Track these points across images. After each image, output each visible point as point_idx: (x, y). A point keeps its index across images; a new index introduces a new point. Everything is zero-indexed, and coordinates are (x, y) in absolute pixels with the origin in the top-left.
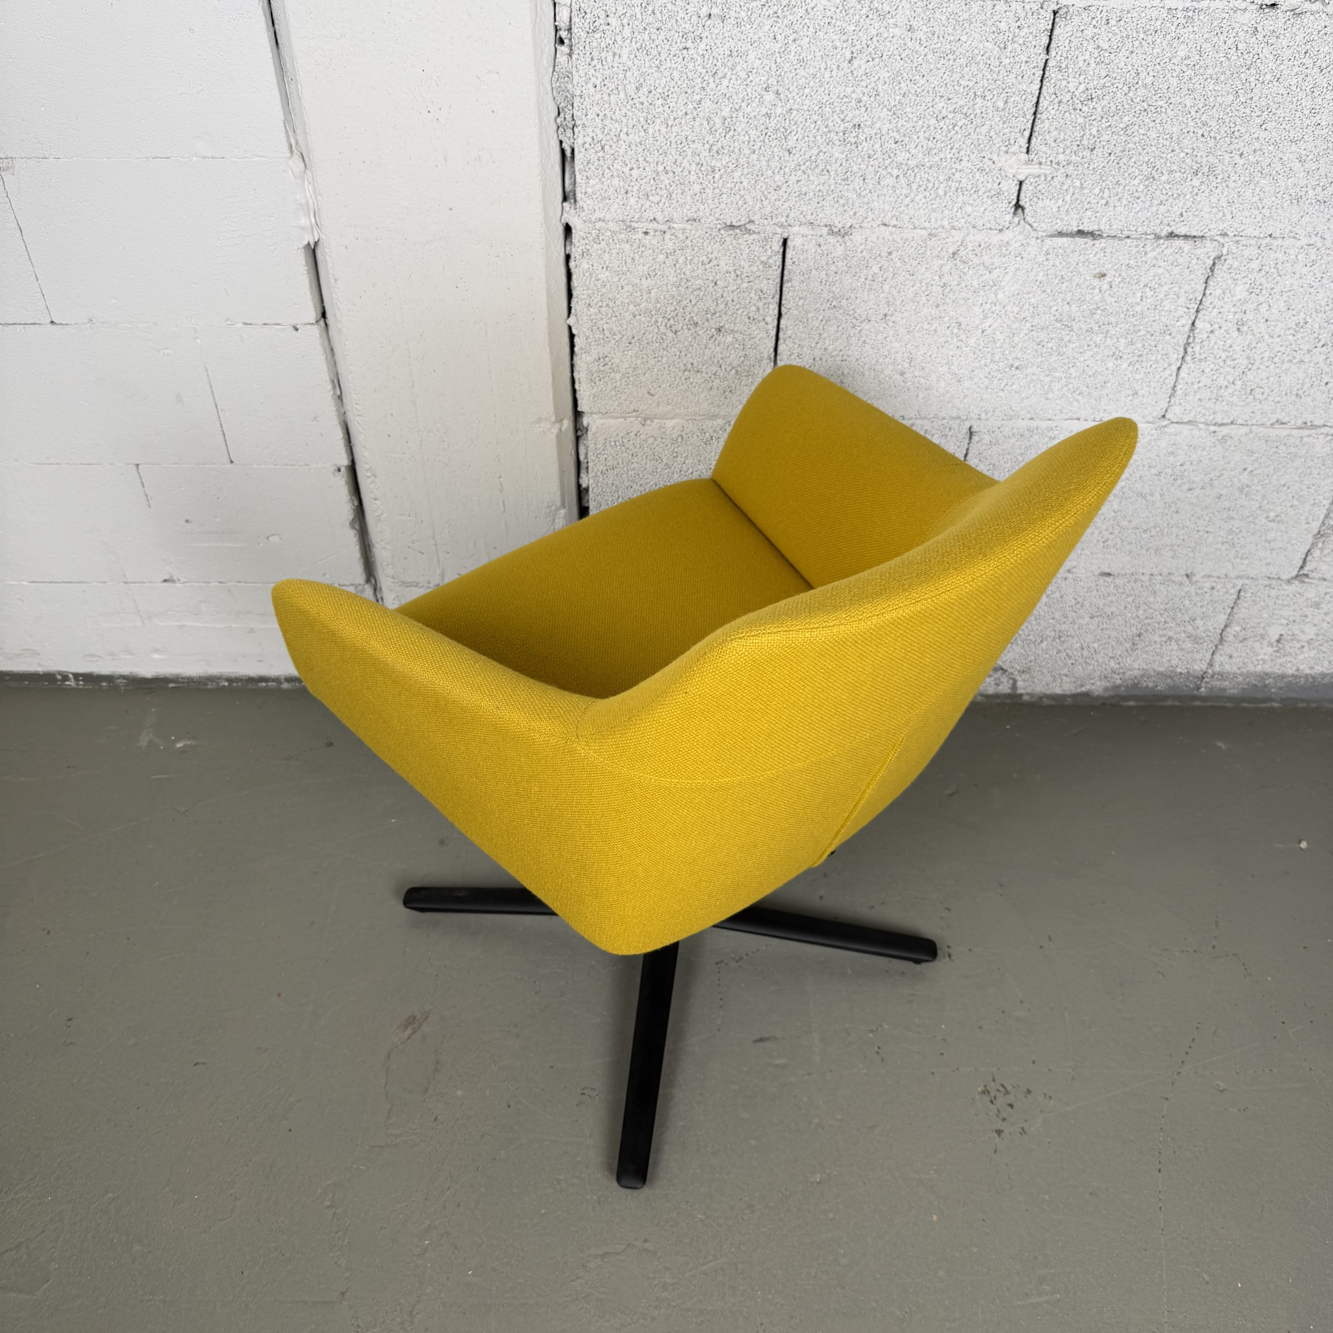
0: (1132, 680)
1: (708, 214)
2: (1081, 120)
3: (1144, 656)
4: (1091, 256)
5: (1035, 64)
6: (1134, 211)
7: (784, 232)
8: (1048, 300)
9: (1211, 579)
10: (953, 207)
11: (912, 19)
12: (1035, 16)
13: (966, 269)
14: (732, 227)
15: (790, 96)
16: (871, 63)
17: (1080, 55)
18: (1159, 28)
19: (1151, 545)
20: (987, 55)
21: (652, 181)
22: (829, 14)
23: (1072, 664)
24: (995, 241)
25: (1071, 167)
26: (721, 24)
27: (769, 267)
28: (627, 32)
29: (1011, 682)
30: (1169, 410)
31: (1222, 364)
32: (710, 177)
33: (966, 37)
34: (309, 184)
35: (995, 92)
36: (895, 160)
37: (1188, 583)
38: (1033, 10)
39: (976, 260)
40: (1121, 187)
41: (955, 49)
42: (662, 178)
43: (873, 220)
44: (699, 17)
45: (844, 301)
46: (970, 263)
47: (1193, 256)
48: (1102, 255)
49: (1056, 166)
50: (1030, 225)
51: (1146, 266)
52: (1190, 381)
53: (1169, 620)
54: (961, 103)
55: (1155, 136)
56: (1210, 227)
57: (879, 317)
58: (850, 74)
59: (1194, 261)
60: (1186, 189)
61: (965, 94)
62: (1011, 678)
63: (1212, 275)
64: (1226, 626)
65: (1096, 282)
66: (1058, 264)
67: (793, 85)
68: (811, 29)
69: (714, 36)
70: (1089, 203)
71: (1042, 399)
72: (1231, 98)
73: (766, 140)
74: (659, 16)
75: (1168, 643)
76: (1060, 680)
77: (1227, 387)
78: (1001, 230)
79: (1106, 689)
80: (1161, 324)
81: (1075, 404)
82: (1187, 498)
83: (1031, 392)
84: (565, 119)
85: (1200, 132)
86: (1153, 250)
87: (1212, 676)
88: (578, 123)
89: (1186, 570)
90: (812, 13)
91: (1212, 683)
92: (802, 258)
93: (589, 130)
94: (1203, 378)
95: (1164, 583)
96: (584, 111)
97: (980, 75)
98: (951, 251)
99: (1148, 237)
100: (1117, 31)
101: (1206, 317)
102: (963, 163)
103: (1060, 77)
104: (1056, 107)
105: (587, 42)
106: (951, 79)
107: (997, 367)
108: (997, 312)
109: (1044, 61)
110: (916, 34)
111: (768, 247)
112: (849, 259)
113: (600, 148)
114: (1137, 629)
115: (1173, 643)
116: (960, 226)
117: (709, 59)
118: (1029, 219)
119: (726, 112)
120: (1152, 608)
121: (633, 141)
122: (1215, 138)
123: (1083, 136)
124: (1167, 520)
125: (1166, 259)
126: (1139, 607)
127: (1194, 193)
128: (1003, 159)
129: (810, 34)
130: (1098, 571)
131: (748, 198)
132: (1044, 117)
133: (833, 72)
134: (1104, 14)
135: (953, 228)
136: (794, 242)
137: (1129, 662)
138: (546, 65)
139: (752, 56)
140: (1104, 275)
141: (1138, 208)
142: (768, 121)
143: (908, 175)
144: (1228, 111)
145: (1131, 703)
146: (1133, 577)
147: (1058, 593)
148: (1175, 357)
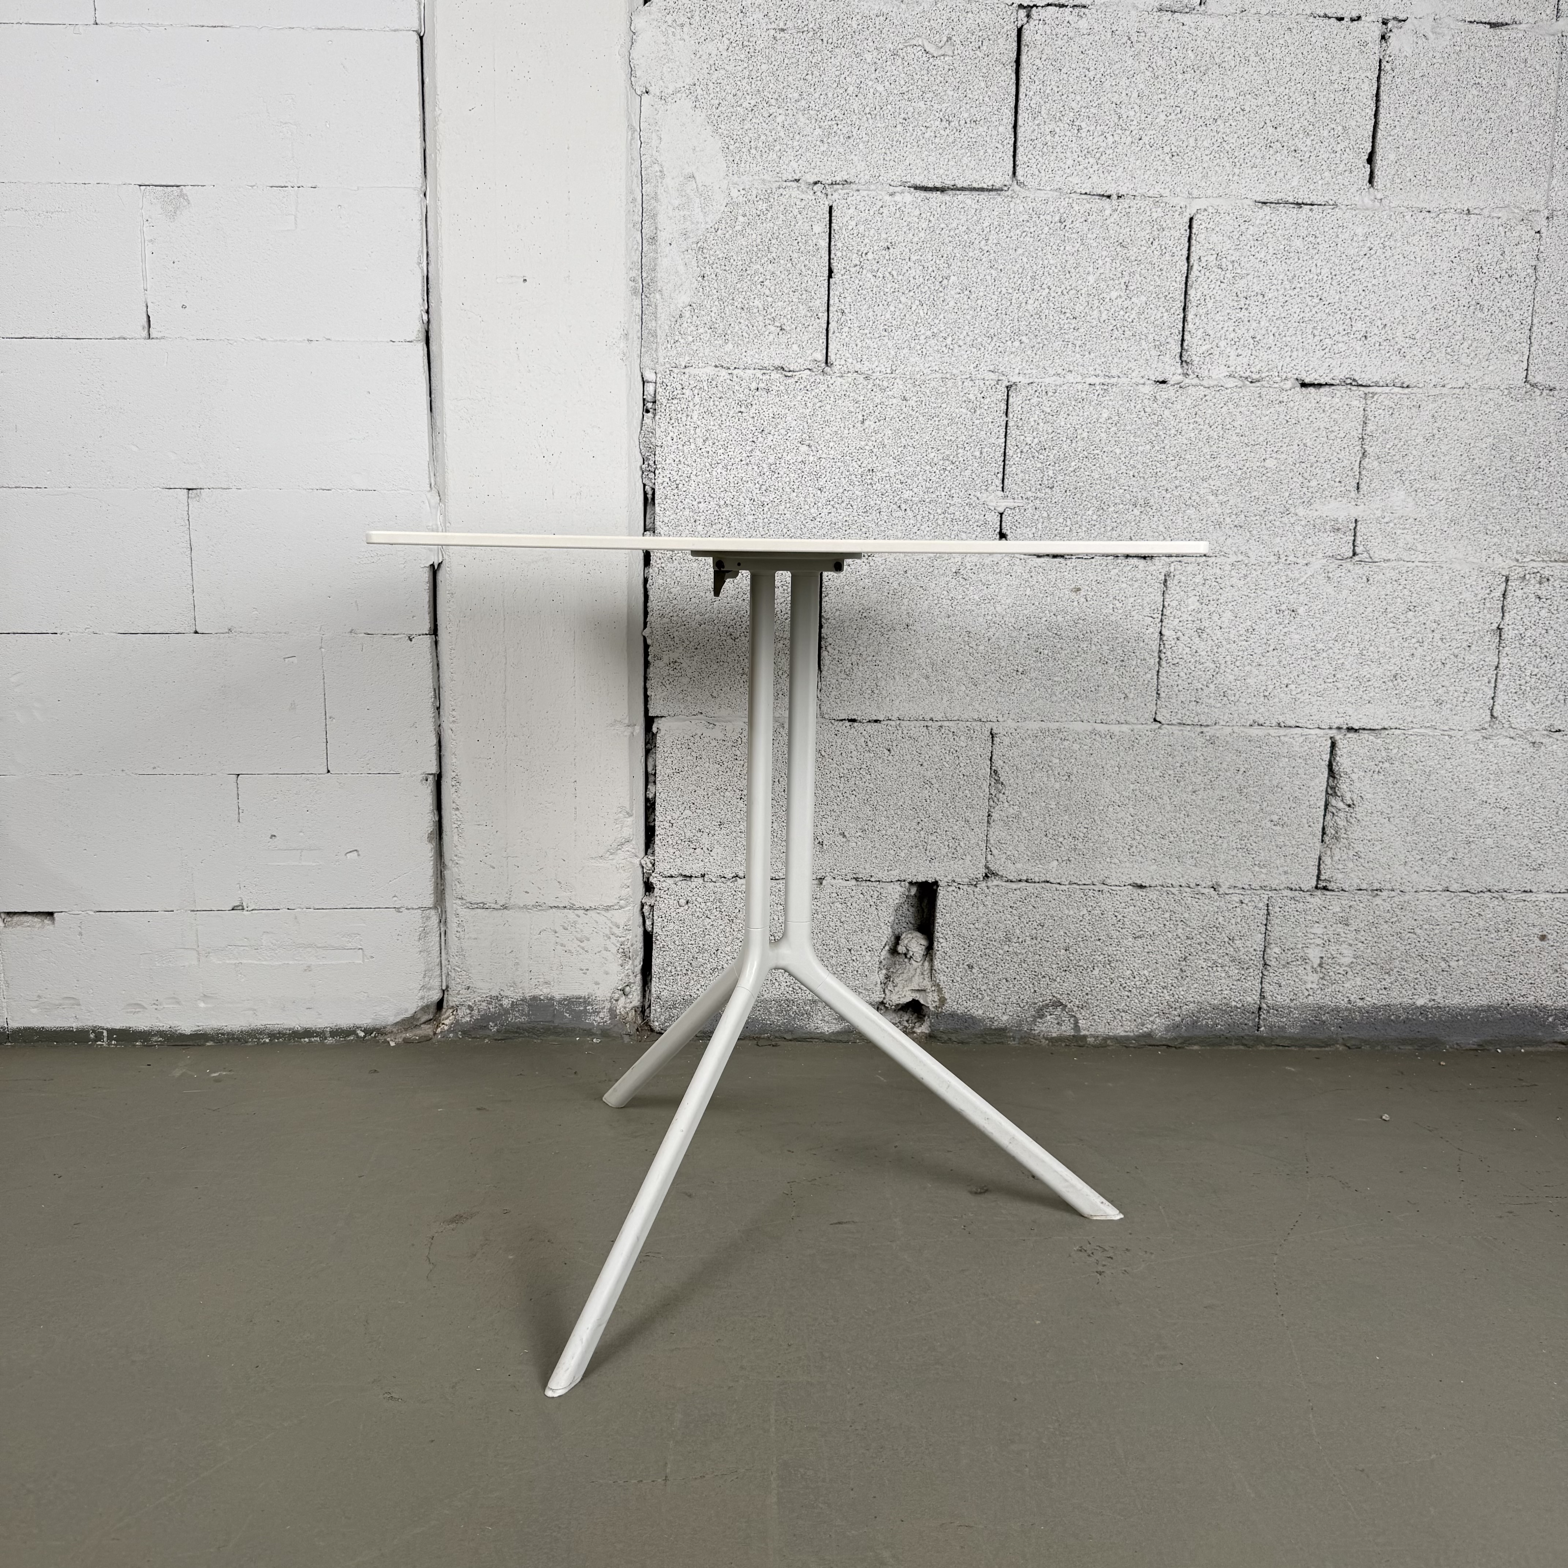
0: (1190, 1016)
2: (1039, 465)
4: (1066, 573)
5: (999, 425)
9: (1238, 891)
12: (994, 390)
13: (968, 586)
15: (819, 448)
17: (1031, 417)
18: (1085, 397)
19: (1172, 852)
20: (962, 418)
21: (715, 513)
24: (987, 562)
25: (1038, 501)
26: (766, 395)
28: (697, 400)
29: (1072, 1020)
30: (1158, 713)
31: (1193, 668)
33: (945, 404)
34: (441, 514)
35: (972, 445)
36: (902, 496)
37: (1217, 897)
38: (992, 386)
39: (974, 577)
40: (1080, 517)
41: (939, 413)
42: (723, 510)
44: (750, 390)
45: (873, 612)
46: (971, 580)
47: (1147, 573)
48: (1075, 573)
49: (1026, 501)
51: (1112, 582)
52: (1170, 684)
53: (1209, 941)
54: (948, 453)
55: (1097, 476)
57: (902, 627)
58: (863, 431)
59: (1150, 577)
61: (950, 446)
62: (1072, 1016)
63: (1167, 589)
64: (1265, 947)
65: (1073, 596)
66: (1040, 580)
67: (820, 439)
69: (761, 403)
70: (1056, 530)
71: (1048, 702)
73: (803, 481)
75: (1214, 969)
76: (1120, 1019)
77: (1202, 689)
79: (1167, 1029)
80: (1134, 632)
81: (1077, 706)
82: (1194, 800)
83: (1037, 695)
84: (649, 465)
86: (1114, 569)
87: (1268, 1011)
88: (659, 467)
89: (1212, 881)
90: (832, 387)
91: (1270, 1020)
93: (667, 473)
94: (1180, 681)
95: (1194, 896)
96: (664, 458)
99: (1108, 557)
100: (1055, 400)
101: (1170, 626)
102: (955, 499)
103: (1018, 433)
104: (1019, 455)
105: (667, 408)
106: (939, 435)
107: (1005, 672)
108: (998, 622)
109: (1005, 422)
110: (909, 402)
113: (675, 486)
114: (1181, 951)
115: (1219, 969)
117: (757, 420)
120: (1189, 926)
121: (701, 481)
122: (1143, 478)
123: (1043, 478)
124: (1181, 824)
125: (1126, 575)
126: (1177, 925)
127: (1137, 521)
128: (985, 496)
130: (1131, 882)
132: (1011, 463)
133: (850, 430)
134: (1043, 388)
138: (635, 426)
139: (789, 418)
140: (1079, 590)
142: (803, 467)
145: (1196, 1047)
146: (1165, 889)
147: (1097, 908)
148: (1153, 661)
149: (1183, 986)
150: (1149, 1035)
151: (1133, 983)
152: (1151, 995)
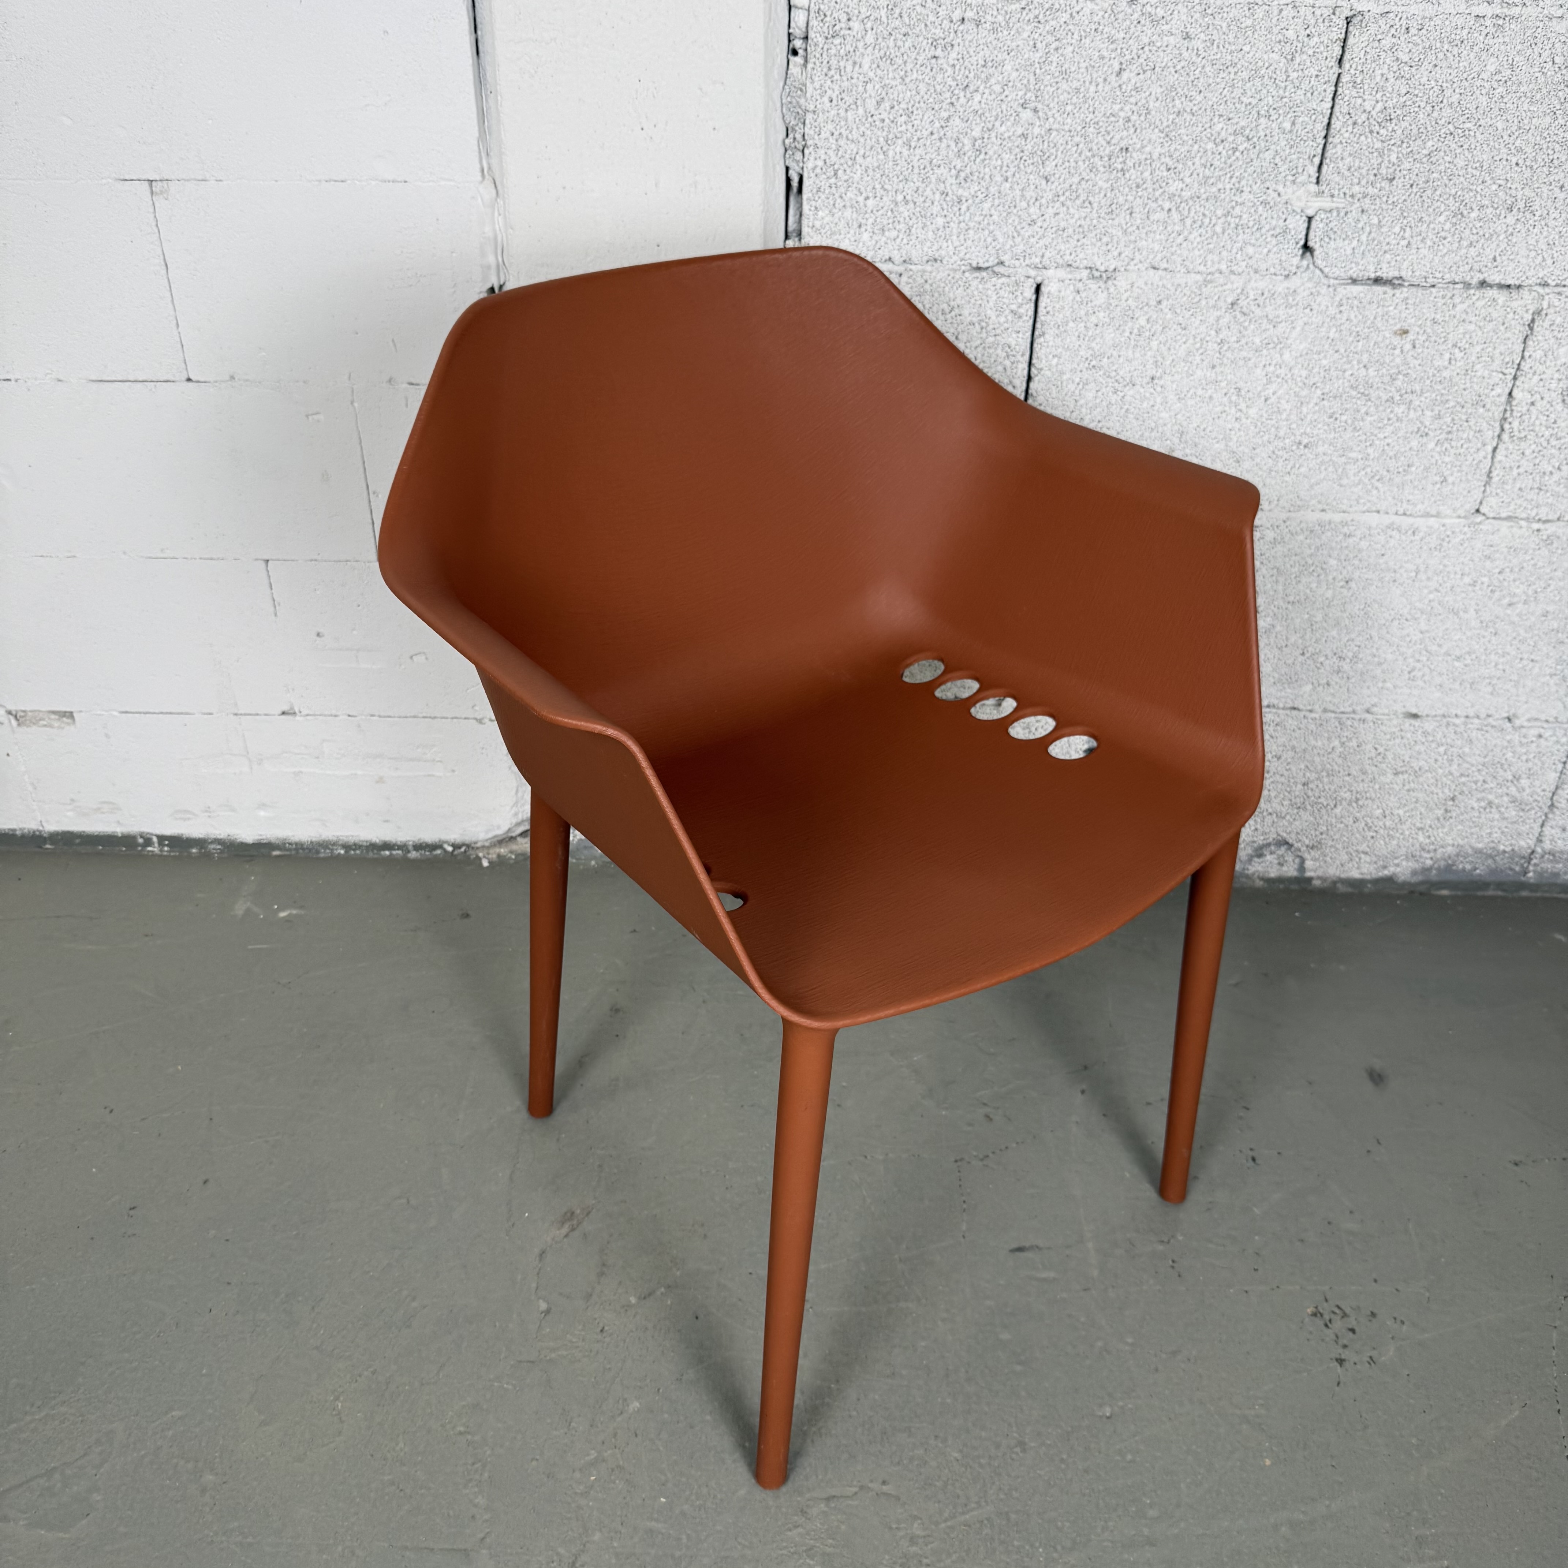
0: (1445, 860)
1: (951, 253)
2: (1378, 145)
3: (1460, 827)
4: (1391, 308)
5: (1327, 79)
6: (1439, 254)
7: (1038, 275)
8: (1342, 361)
9: (1539, 724)
10: (1232, 248)
11: (1188, 26)
12: (1327, 24)
13: (1247, 324)
14: (979, 269)
15: (1050, 114)
16: (1141, 76)
17: (1377, 68)
18: (1465, 37)
19: (1465, 677)
20: (1272, 68)
21: (889, 213)
22: (1096, 19)
23: (1372, 837)
24: (1280, 289)
25: (1367, 200)
26: (975, 30)
27: (1020, 317)
28: (870, 38)
29: (1297, 861)
30: (1484, 503)
31: (1545, 444)
32: (956, 209)
33: (1249, 46)
34: (500, 215)
35: (1281, 112)
36: (1167, 190)
37: (1510, 729)
38: (1324, 16)
39: (1258, 312)
40: (1425, 226)
41: (1237, 60)
42: (901, 209)
43: (1141, 262)
44: (952, 21)
45: (1105, 360)
46: (1252, 315)
47: (1509, 309)
48: (1404, 307)
49: (1350, 199)
50: (1321, 270)
51: (1455, 321)
52: (1507, 465)
53: (1489, 779)
54: (1243, 123)
55: (1463, 164)
56: (1529, 274)
57: (1145, 380)
58: (1118, 89)
59: (1511, 315)
60: (1499, 228)
61: (1247, 113)
62: (1298, 856)
63: (1532, 334)
64: (1557, 788)
65: (1396, 340)
66: (1352, 317)
67: (1053, 100)
68: (1076, 36)
69: (967, 43)
70: (1388, 244)
71: (1335, 486)
72: (1548, 119)
73: (1022, 166)
74: (907, 20)
75: (1488, 810)
76: (1357, 860)
77: (1551, 473)
78: (1287, 276)
79: (1414, 873)
80: (1474, 393)
81: (1375, 492)
82: (1509, 615)
83: (1322, 476)
84: (795, 139)
85: (1514, 160)
86: (1462, 302)
87: (1542, 857)
88: (809, 143)
89: (1508, 712)
90: (1077, 17)
91: (1543, 865)
92: (1057, 306)
93: (821, 152)
94: (1524, 462)
95: (1482, 730)
96: (817, 130)
97: (1265, 91)
98: (1230, 300)
99: (1456, 286)
100: (1419, 41)
101: (1526, 386)
102: (1245, 195)
103: (1354, 94)
104: (1350, 128)
105: (825, 49)
106: (1233, 95)
107: (1282, 444)
108: (1283, 375)
109: (1336, 75)
110: (1193, 42)
111: (1018, 293)
112: (1111, 308)
113: (832, 173)
114: (1450, 790)
115: (1494, 810)
116: (1240, 270)
117: (960, 70)
118: (1319, 262)
119: (976, 133)
120: (1467, 762)
121: (870, 166)
122: (1531, 167)
123: (1380, 164)
124: (1484, 644)
125: (1477, 313)
126: (1452, 760)
127: (1509, 233)
128: (1290, 191)
129: (1074, 41)
130: (1404, 710)
131: (998, 233)
132: (1336, 140)
133: (1100, 87)
134: (1403, 22)
135: (1232, 272)
136: (1049, 288)
137: (1441, 835)
138: (776, 77)
139: (1008, 67)
140: (1406, 332)
141: (1445, 251)
142: (1023, 143)
143: (1181, 209)
144: (1545, 135)
145: (1445, 892)
146: (1445, 720)
147: (1354, 741)
148: (1490, 434)
149: (1443, 826)
150: (1389, 880)
151: (1381, 823)
152: (1402, 837)
